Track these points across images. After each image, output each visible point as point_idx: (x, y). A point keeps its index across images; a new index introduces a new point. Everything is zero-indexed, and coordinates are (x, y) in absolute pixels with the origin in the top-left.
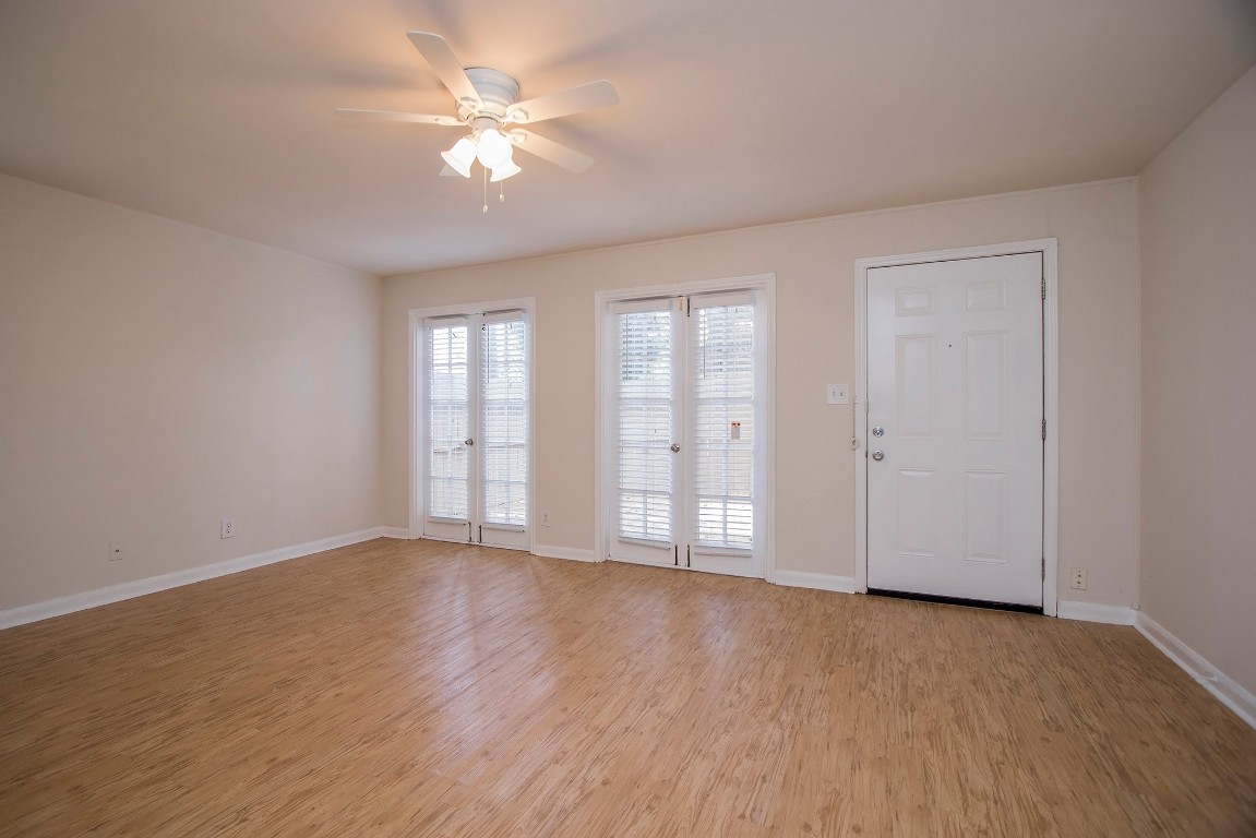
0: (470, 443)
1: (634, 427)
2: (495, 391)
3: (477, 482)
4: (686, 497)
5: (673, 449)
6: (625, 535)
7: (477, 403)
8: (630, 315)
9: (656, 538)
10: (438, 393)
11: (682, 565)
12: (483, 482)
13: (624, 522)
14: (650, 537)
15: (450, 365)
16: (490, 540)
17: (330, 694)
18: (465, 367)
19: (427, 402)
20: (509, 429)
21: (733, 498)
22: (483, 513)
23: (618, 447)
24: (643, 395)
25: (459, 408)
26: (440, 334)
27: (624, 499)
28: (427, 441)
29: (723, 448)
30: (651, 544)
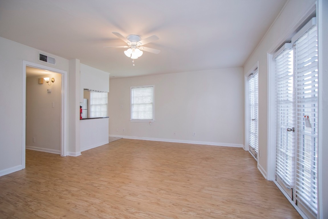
11: (294, 202)
19: (250, 105)
28: (249, 119)
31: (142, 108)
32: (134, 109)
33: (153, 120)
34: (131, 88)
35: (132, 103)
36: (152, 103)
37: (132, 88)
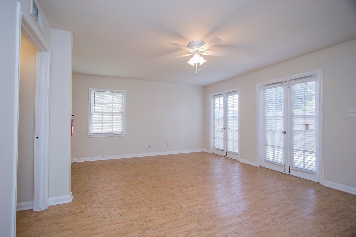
0: (224, 128)
1: (270, 125)
2: (230, 115)
3: (226, 139)
4: (289, 149)
5: (283, 132)
6: (268, 159)
7: (226, 118)
8: (268, 90)
9: (278, 162)
10: (217, 115)
11: (287, 172)
12: (227, 139)
13: (267, 155)
14: (275, 161)
15: (219, 108)
16: (229, 156)
17: (170, 179)
18: (223, 108)
19: (214, 117)
20: (234, 125)
21: (307, 151)
22: (227, 148)
23: (265, 131)
24: (273, 115)
25: (221, 119)
26: (217, 100)
27: (267, 148)
28: (214, 128)
29: (302, 133)
30: (276, 163)
31: (107, 119)
32: (95, 119)
33: (123, 133)
34: (90, 89)
35: (92, 111)
36: (122, 113)
37: (91, 91)
